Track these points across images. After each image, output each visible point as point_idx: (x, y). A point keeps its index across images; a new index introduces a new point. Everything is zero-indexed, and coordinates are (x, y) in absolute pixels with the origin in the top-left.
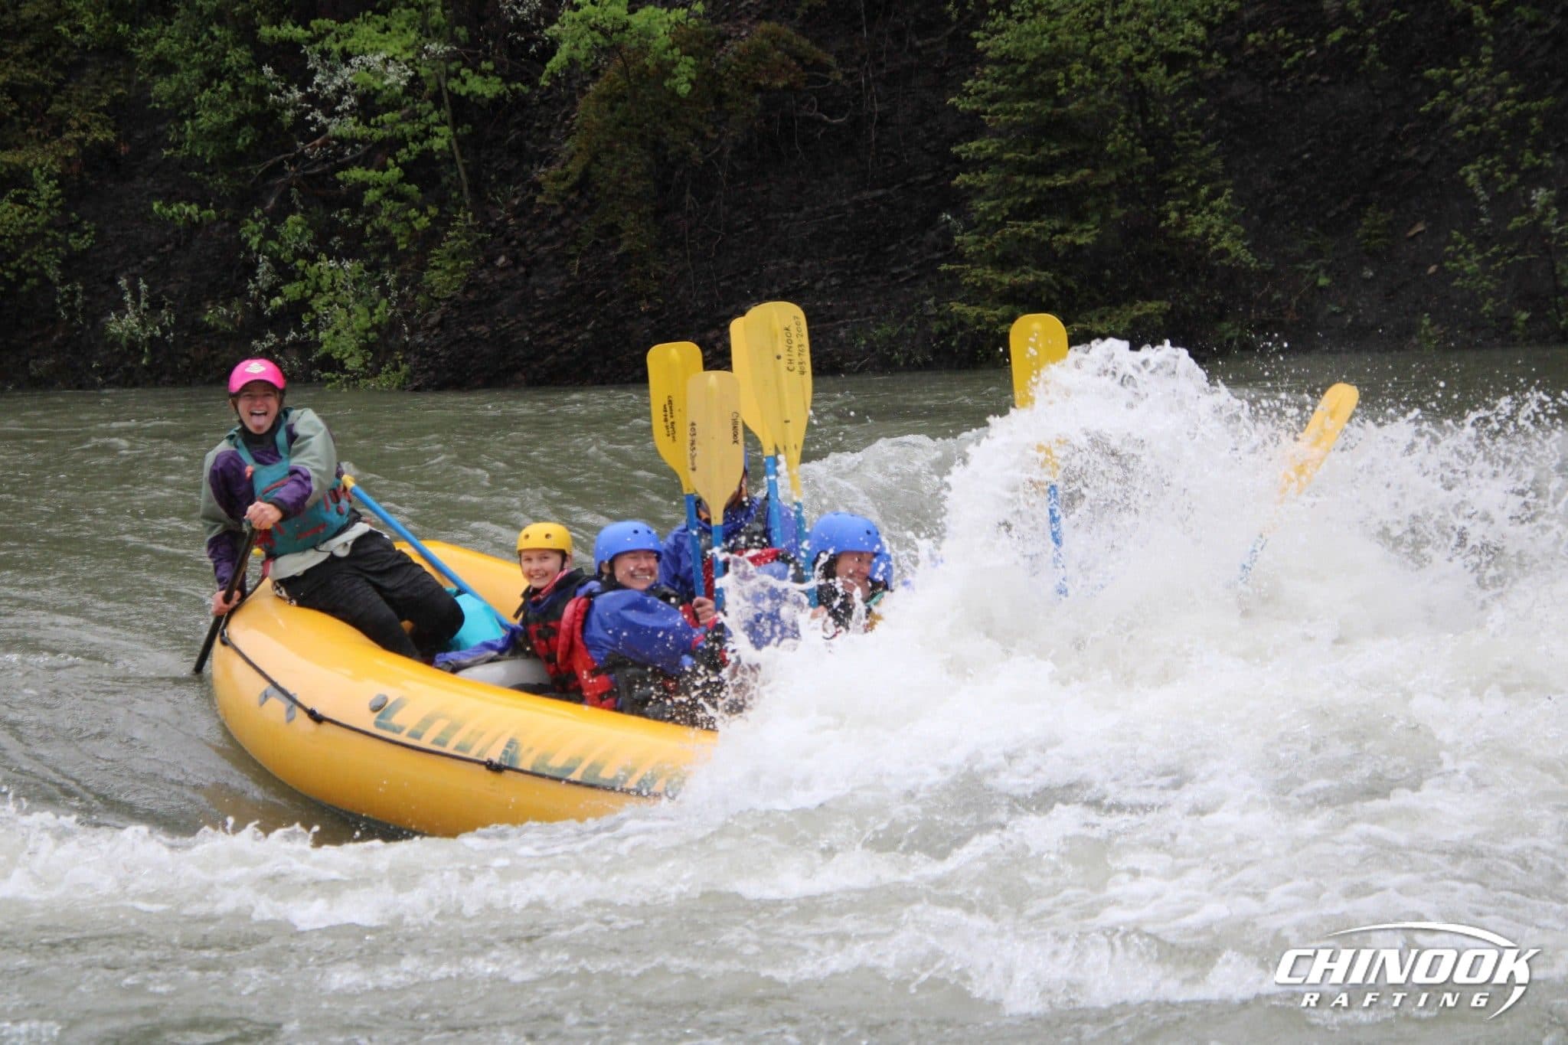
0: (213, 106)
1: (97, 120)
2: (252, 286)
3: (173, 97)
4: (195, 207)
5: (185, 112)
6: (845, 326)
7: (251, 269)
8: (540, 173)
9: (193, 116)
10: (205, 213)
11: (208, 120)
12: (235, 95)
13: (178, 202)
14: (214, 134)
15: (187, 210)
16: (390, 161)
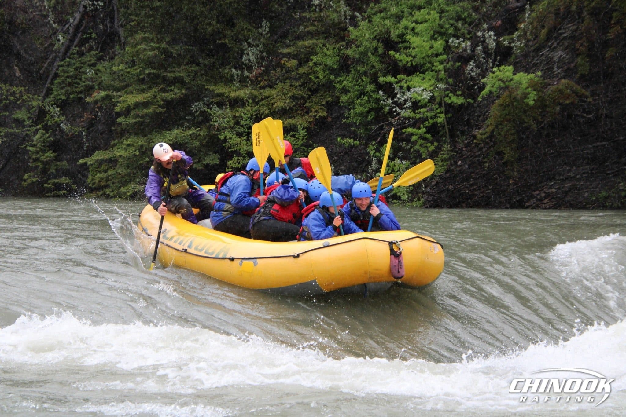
0: (361, 105)
1: (321, 109)
2: (370, 168)
3: (347, 101)
4: (352, 140)
5: (351, 106)
6: (587, 192)
7: (370, 163)
8: (476, 132)
9: (354, 109)
10: (355, 142)
11: (359, 109)
12: (369, 101)
13: (346, 138)
14: (361, 114)
15: (349, 141)
16: (422, 126)
